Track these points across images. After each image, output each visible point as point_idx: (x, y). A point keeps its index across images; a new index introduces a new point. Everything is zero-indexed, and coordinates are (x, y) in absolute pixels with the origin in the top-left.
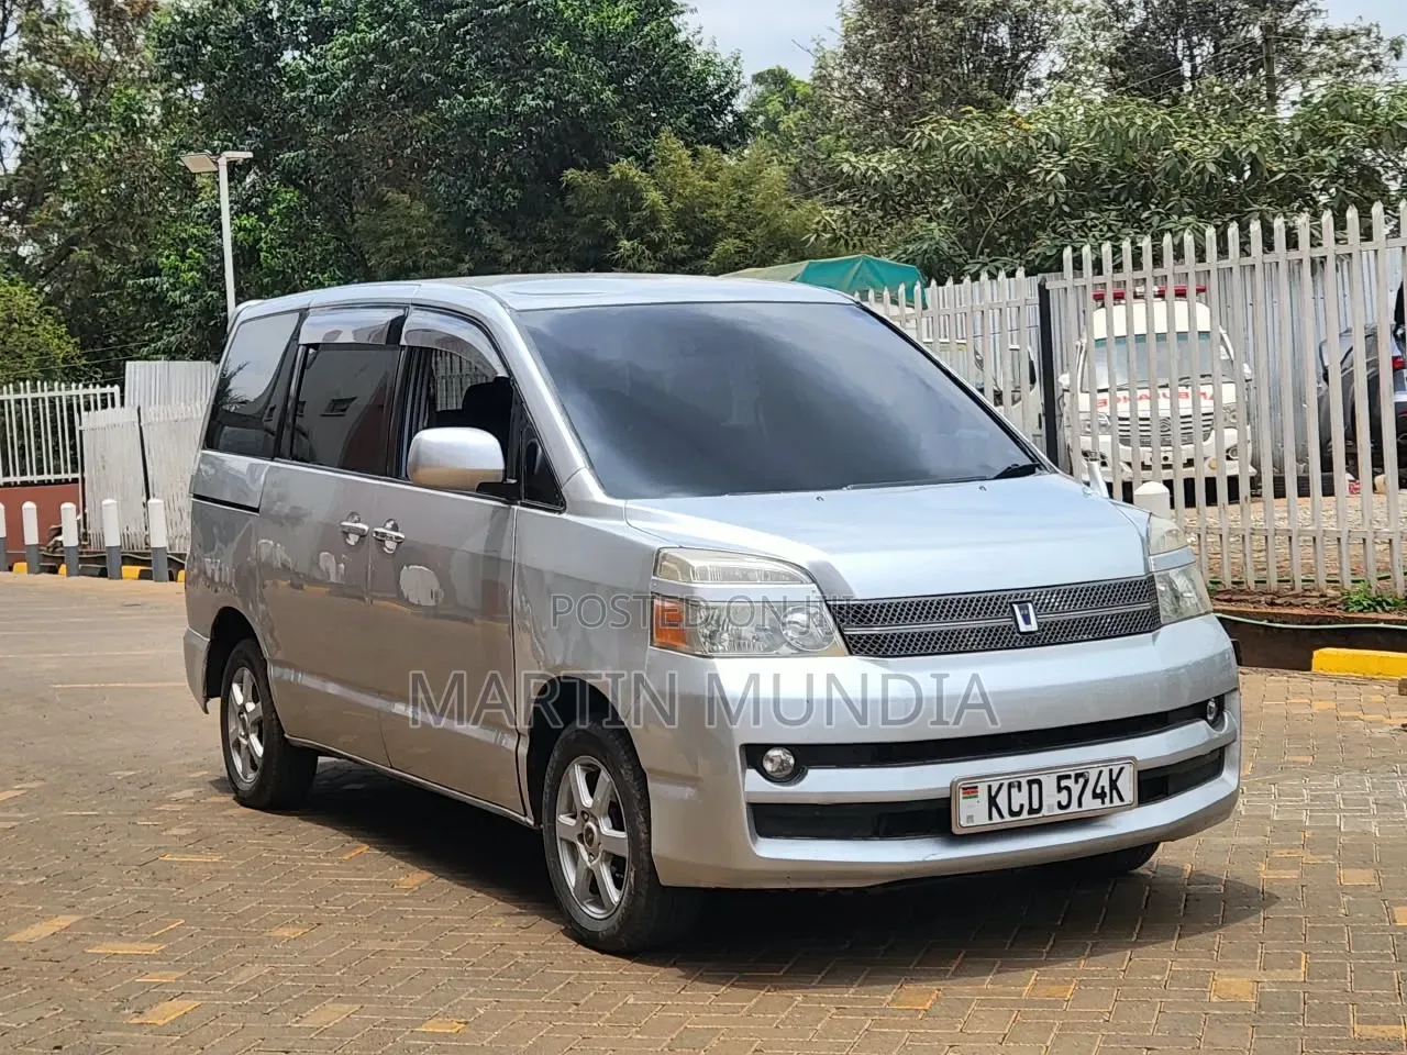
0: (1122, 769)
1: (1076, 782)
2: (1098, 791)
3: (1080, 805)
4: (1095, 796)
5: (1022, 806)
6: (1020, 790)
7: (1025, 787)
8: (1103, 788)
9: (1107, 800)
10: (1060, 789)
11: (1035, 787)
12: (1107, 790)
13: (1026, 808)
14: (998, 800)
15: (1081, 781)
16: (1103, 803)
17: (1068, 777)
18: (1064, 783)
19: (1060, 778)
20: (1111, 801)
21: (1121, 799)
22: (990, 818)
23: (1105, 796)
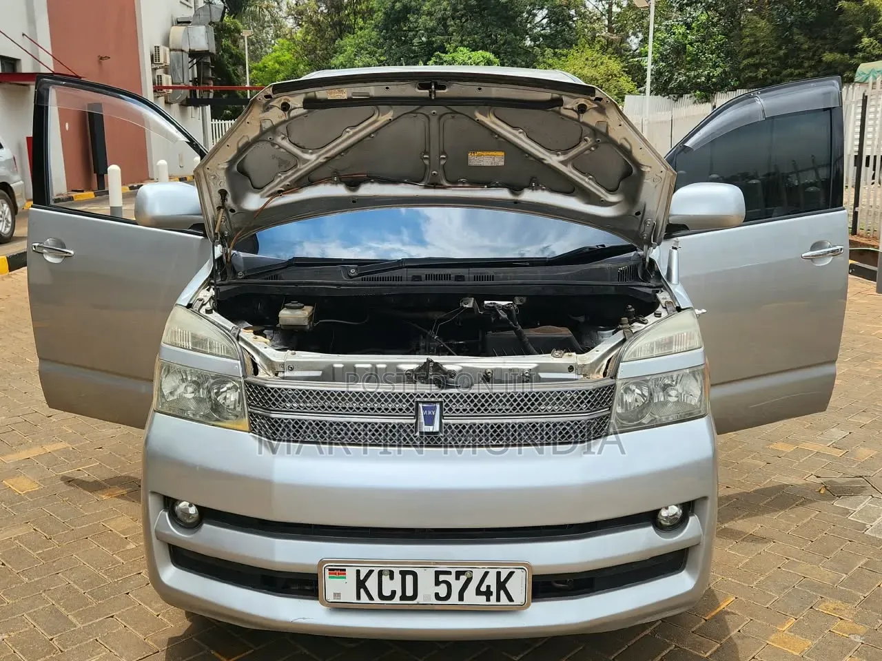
0: (511, 574)
1: (457, 578)
2: (483, 589)
3: (461, 598)
4: (479, 592)
5: (394, 593)
6: (392, 578)
7: (398, 577)
8: (488, 587)
9: (493, 598)
10: (437, 583)
11: (409, 579)
12: (494, 589)
13: (399, 594)
14: (367, 584)
15: (463, 578)
16: (488, 600)
17: (449, 573)
18: (442, 578)
19: (438, 574)
20: (498, 599)
21: (510, 599)
22: (359, 597)
23: (491, 593)
